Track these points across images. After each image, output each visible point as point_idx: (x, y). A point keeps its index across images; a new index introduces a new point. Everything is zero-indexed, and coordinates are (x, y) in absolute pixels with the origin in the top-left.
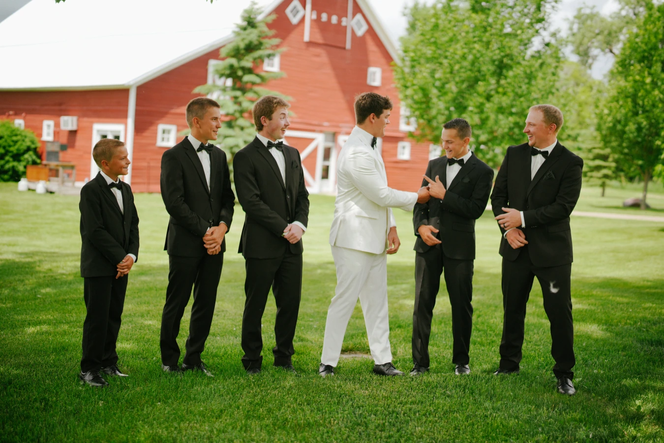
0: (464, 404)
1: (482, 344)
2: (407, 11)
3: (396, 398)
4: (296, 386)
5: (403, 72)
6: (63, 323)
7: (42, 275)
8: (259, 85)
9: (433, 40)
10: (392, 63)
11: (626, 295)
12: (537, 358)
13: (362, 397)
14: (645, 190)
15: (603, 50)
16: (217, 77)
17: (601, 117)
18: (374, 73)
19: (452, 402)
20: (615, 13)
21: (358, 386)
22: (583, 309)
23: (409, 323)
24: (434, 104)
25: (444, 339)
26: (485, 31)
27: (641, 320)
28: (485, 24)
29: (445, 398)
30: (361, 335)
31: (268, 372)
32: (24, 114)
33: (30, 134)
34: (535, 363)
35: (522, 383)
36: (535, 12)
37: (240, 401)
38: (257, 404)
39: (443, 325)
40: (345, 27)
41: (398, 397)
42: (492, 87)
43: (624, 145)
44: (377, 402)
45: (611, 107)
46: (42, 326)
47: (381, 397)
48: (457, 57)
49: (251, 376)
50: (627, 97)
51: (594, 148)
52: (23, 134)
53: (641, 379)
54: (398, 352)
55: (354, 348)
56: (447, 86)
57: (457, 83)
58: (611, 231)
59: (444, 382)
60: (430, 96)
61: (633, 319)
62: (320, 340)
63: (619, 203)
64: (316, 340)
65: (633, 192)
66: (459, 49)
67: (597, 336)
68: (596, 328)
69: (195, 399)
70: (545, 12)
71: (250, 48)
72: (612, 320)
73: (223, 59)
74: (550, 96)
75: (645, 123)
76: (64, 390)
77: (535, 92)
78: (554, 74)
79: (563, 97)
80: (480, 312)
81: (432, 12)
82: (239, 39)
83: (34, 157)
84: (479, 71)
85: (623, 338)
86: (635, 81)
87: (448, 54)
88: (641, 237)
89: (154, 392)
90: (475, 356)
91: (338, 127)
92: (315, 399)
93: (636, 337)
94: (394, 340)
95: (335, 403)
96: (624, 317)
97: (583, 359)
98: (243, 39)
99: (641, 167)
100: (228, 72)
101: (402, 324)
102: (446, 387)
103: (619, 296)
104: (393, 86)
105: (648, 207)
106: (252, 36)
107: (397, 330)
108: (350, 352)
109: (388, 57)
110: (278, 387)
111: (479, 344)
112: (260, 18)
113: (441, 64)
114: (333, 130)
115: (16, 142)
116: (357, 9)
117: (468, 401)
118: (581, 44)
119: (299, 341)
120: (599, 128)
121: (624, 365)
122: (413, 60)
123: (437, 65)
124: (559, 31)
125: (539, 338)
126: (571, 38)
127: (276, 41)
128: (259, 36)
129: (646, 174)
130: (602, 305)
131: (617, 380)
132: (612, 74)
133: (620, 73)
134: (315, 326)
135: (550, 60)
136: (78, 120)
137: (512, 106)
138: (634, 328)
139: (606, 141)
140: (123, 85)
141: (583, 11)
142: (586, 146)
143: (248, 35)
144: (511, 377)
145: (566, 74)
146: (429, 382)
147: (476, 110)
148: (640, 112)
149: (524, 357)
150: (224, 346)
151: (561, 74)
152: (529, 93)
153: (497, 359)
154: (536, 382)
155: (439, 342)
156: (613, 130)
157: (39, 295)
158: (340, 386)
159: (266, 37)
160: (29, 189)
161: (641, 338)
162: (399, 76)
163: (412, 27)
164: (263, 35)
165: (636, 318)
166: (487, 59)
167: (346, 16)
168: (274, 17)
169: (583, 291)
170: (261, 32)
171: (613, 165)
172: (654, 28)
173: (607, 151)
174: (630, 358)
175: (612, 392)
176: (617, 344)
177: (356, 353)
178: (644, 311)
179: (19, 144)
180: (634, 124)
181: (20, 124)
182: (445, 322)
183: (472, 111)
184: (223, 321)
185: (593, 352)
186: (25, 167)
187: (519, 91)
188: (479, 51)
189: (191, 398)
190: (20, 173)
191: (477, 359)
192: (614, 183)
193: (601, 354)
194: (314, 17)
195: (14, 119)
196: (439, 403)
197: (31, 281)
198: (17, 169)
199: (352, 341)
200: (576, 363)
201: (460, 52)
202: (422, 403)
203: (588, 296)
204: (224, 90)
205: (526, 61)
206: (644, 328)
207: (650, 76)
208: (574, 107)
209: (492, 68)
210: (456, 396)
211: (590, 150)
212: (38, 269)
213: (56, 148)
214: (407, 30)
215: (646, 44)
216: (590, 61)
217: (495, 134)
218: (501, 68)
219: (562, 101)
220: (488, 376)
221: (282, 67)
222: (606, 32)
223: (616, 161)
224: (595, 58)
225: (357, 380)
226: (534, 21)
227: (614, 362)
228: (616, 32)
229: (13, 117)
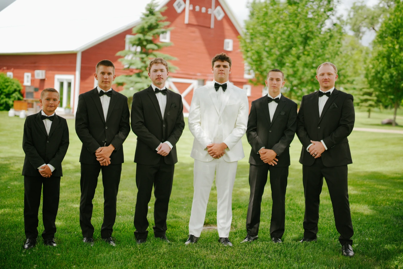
0: (279, 265)
1: (293, 220)
2: (249, 5)
3: (234, 261)
4: (168, 253)
5: (245, 42)
6: (20, 206)
7: (13, 172)
8: (156, 50)
9: (264, 22)
10: (239, 37)
11: (386, 184)
12: (329, 229)
13: (211, 261)
14: (395, 114)
15: (369, 28)
16: (131, 45)
17: (367, 69)
18: (228, 43)
19: (271, 264)
20: (376, 5)
21: (209, 252)
22: (358, 194)
23: (246, 204)
24: (264, 61)
25: (268, 216)
26: (296, 16)
27: (395, 202)
28: (296, 12)
29: (267, 260)
30: (214, 213)
31: (150, 242)
32: (12, 69)
33: (16, 81)
34: (327, 234)
35: (318, 248)
36: (327, 4)
37: (129, 264)
38: (140, 266)
39: (268, 206)
40: (210, 15)
41: (235, 260)
42: (301, 51)
43: (382, 86)
44: (221, 264)
45: (373, 63)
46: (5, 209)
47: (224, 261)
48: (279, 32)
49: (139, 245)
50: (384, 57)
51: (363, 88)
52: (12, 81)
53: (397, 245)
54: (238, 225)
55: (209, 222)
56: (273, 51)
57: (279, 49)
58: (374, 140)
59: (267, 248)
60: (262, 56)
61: (390, 201)
62: (187, 217)
63: (379, 122)
64: (185, 217)
65: (387, 115)
66: (280, 27)
67: (368, 213)
68: (367, 207)
69: (98, 263)
70: (333, 5)
71: (151, 28)
72: (377, 202)
73: (134, 35)
74: (337, 56)
75: (395, 73)
76: (11, 257)
77: (327, 54)
78: (339, 43)
79: (344, 57)
80: (292, 196)
81: (264, 5)
82: (144, 22)
83: (19, 96)
84: (293, 41)
85: (384, 215)
86: (389, 47)
87: (274, 30)
88: (393, 144)
89: (71, 258)
90: (288, 228)
91: (206, 76)
92: (179, 263)
93: (392, 214)
94: (236, 217)
95: (193, 265)
96: (384, 200)
97: (359, 230)
98: (147, 22)
99: (392, 99)
100: (137, 42)
101: (241, 205)
102: (268, 252)
103: (381, 185)
104: (239, 50)
105: (397, 125)
106: (152, 20)
107: (238, 209)
108: (207, 225)
109: (237, 33)
110: (156, 253)
111: (291, 219)
112: (157, 9)
113: (269, 37)
114: (203, 78)
115: (7, 86)
116: (218, 4)
117: (282, 263)
118: (355, 24)
119: (173, 218)
120: (367, 76)
121: (385, 234)
122: (252, 35)
123: (267, 37)
124: (342, 16)
125: (330, 215)
126: (349, 21)
127: (167, 23)
128: (157, 20)
129: (395, 104)
130: (370, 191)
131: (381, 245)
132: (375, 43)
133: (379, 42)
134: (185, 208)
135: (336, 34)
136: (46, 73)
137: (313, 63)
138: (391, 207)
139: (371, 84)
140: (73, 51)
141: (356, 4)
142: (358, 87)
143: (149, 19)
144: (311, 244)
145: (346, 43)
146: (257, 249)
147: (290, 65)
148: (392, 66)
149: (320, 229)
150: (123, 223)
151: (343, 43)
152: (324, 54)
153: (302, 231)
154: (328, 248)
155: (265, 218)
156: (375, 77)
157: (9, 186)
158: (197, 252)
159: (161, 21)
160: (15, 116)
161: (396, 214)
162: (243, 44)
163: (252, 14)
164: (159, 19)
165: (393, 200)
166: (297, 34)
167: (211, 8)
168: (166, 8)
169: (358, 182)
170: (158, 18)
171: (375, 98)
172: (400, 14)
173: (372, 90)
174: (389, 229)
175: (378, 254)
176: (381, 219)
177: (210, 226)
178: (398, 195)
179: (9, 88)
180: (388, 73)
181: (10, 75)
182: (269, 204)
183: (288, 66)
184: (125, 204)
185: (365, 225)
186: (13, 102)
187: (318, 54)
188: (292, 29)
189: (96, 262)
190: (10, 105)
191: (289, 230)
192: (376, 109)
193: (371, 226)
194: (191, 8)
195: (7, 72)
196: (263, 265)
197: (5, 177)
198: (8, 103)
199: (208, 217)
200: (354, 233)
201: (281, 30)
202: (251, 264)
203: (361, 185)
204: (135, 53)
205: (322, 34)
206: (398, 207)
207: (398, 44)
208: (351, 63)
209: (301, 39)
210: (274, 259)
211: (361, 90)
212: (11, 168)
213: (32, 90)
214: (249, 16)
215: (395, 24)
216: (361, 35)
217: (303, 80)
218: (306, 40)
219: (344, 59)
220: (296, 243)
221: (172, 39)
222: (370, 17)
223: (377, 96)
224: (364, 33)
225: (209, 247)
226: (326, 10)
227: (379, 232)
228: (376, 17)
229: (6, 71)
